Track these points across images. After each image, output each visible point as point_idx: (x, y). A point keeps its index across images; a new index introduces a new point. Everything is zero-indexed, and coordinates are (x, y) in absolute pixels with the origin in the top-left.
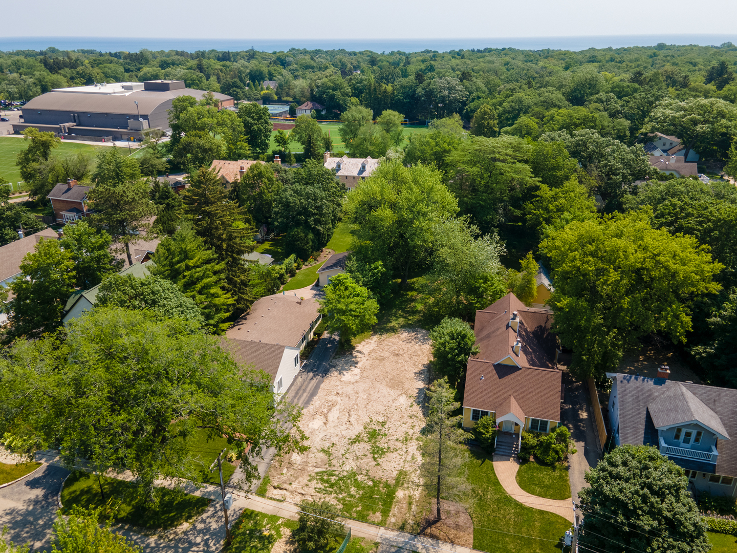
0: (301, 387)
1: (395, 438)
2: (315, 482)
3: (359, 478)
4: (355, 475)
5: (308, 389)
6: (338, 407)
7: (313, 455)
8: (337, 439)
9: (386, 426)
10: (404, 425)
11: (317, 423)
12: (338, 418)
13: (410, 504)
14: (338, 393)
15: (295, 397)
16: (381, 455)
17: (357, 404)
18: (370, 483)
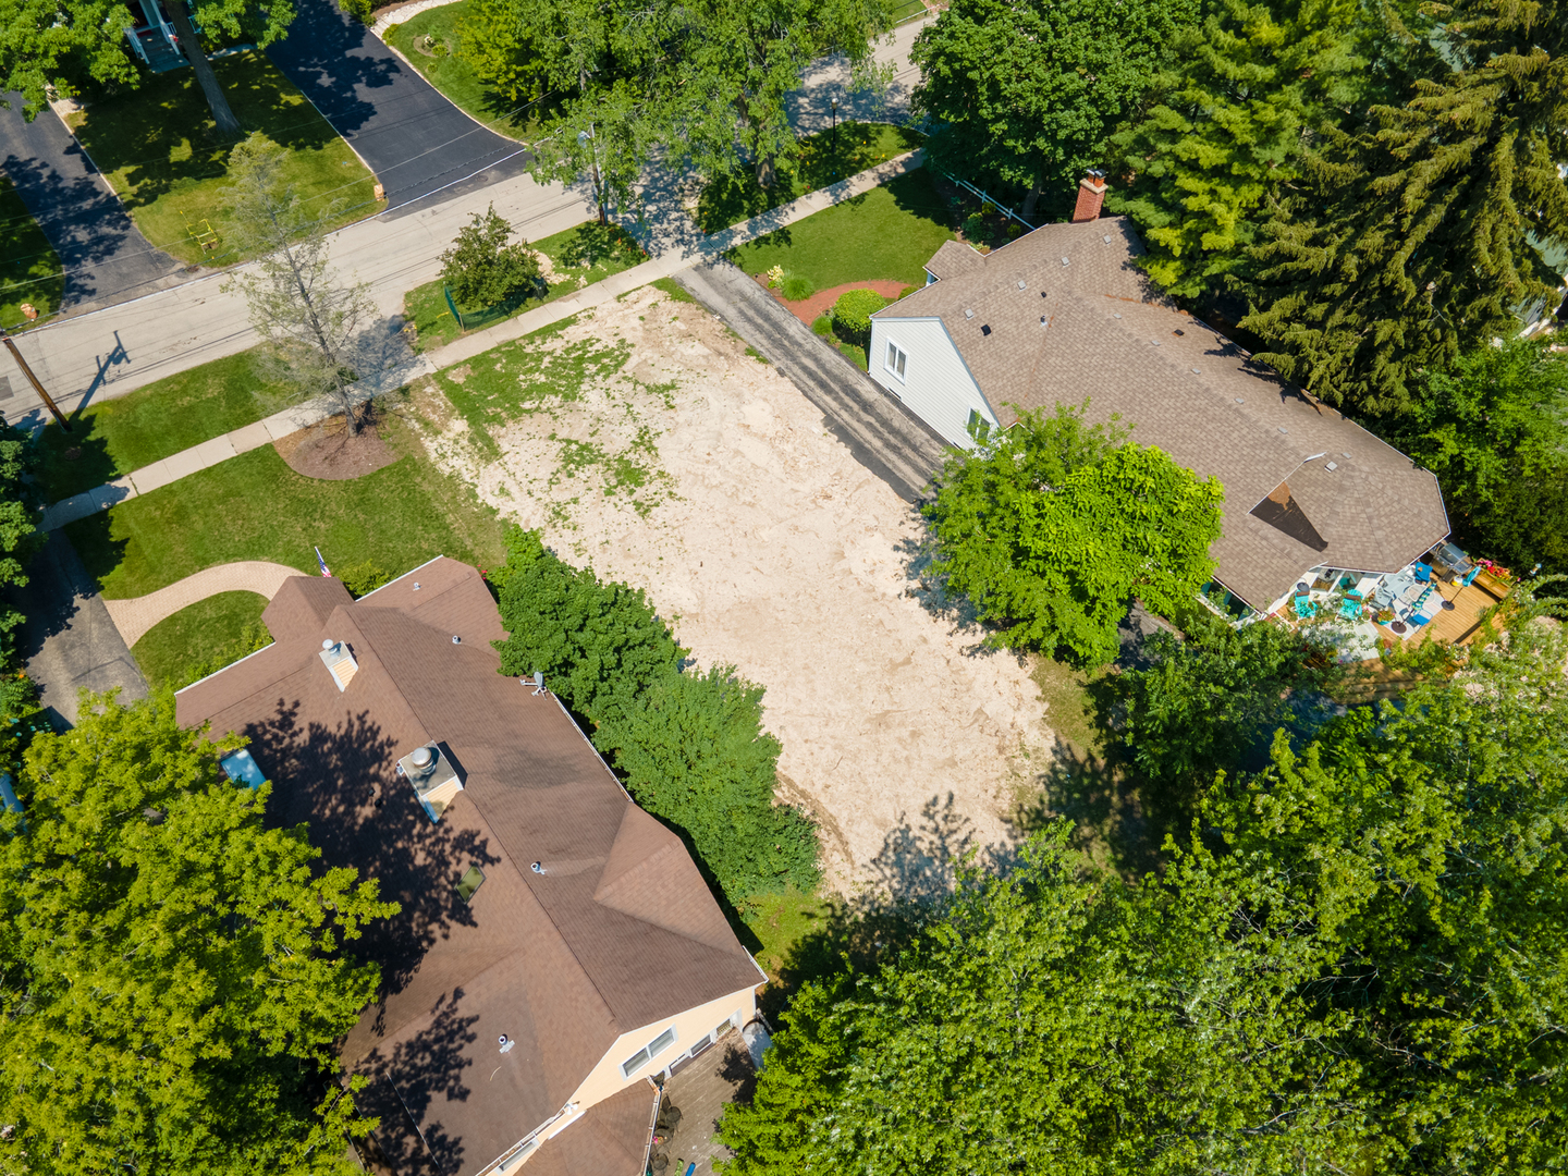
0: (915, 449)
1: (586, 499)
2: (613, 346)
3: (554, 399)
4: (566, 397)
6: (777, 470)
7: (675, 369)
8: (681, 419)
9: (631, 507)
10: (600, 539)
11: (758, 414)
12: (737, 452)
13: (426, 425)
14: (828, 497)
15: (885, 423)
16: (568, 456)
17: (752, 505)
18: (527, 406)
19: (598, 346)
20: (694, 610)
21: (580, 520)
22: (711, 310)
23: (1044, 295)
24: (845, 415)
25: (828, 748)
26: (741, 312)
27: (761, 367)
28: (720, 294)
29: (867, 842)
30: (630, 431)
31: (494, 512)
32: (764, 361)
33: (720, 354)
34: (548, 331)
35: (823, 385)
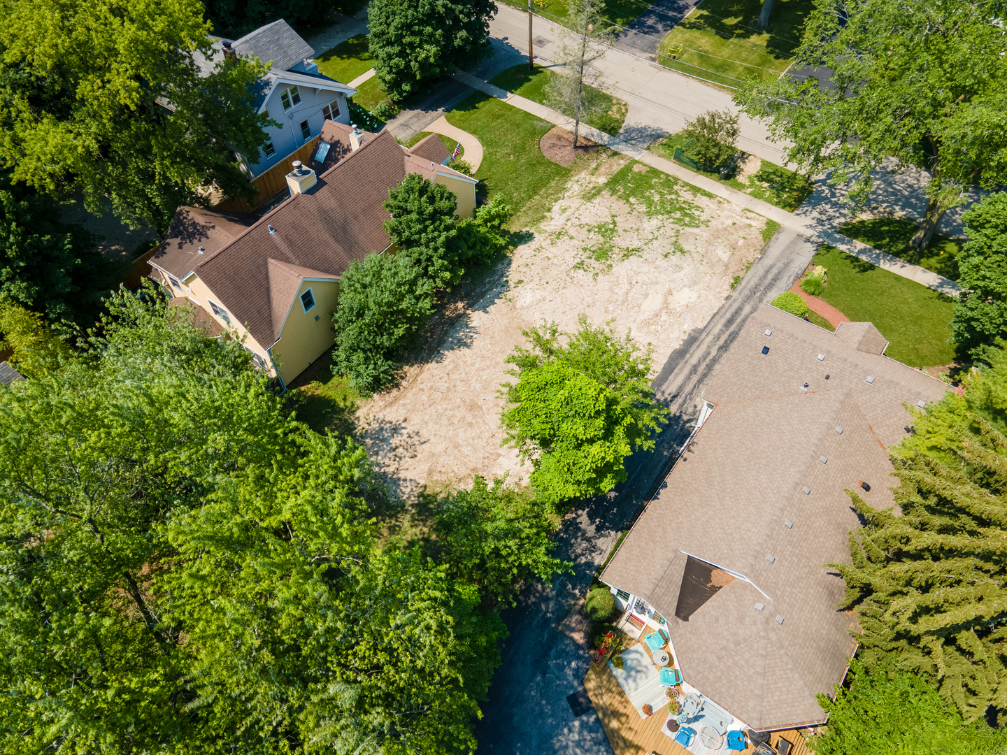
0: (700, 382)
1: (575, 242)
2: (702, 219)
3: (643, 208)
4: (648, 212)
5: (686, 371)
6: (642, 317)
7: (699, 249)
8: (658, 263)
9: (579, 261)
10: (550, 255)
11: (684, 297)
12: (646, 295)
13: (596, 169)
15: (715, 361)
16: (603, 226)
18: (632, 200)
19: (697, 213)
20: (518, 305)
21: (559, 244)
22: (763, 251)
23: (827, 377)
24: (710, 338)
25: (447, 385)
26: (772, 267)
27: (727, 286)
28: (783, 252)
29: (393, 415)
30: (636, 244)
31: (549, 210)
32: (733, 287)
33: (726, 266)
34: (695, 190)
35: (730, 322)
